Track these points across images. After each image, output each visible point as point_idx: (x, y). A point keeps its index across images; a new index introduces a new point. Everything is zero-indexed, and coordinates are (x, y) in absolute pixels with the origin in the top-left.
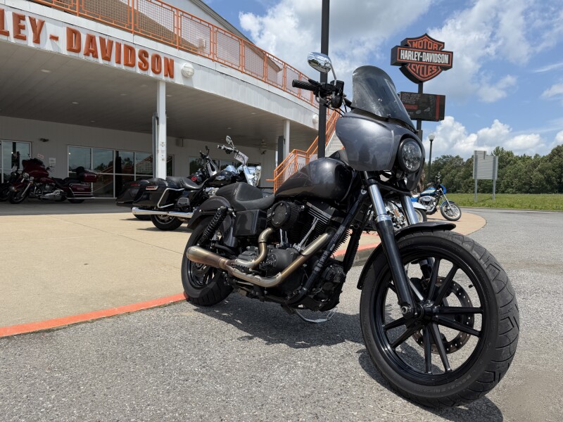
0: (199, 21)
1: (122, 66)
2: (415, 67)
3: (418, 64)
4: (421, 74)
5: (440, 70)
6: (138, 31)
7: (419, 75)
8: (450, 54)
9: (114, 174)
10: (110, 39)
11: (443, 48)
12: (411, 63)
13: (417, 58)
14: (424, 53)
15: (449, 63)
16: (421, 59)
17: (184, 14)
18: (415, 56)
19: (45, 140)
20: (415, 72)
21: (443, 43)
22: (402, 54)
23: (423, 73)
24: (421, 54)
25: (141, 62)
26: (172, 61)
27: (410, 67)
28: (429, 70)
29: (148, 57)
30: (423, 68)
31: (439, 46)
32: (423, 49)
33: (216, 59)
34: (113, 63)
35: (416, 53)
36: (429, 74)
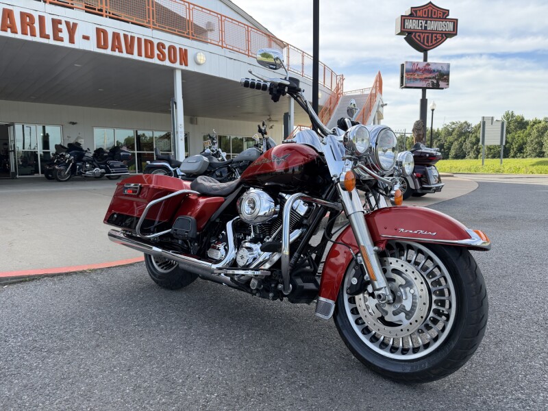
0: (209, 12)
1: (143, 59)
2: (419, 36)
3: (423, 33)
4: (425, 43)
5: (445, 38)
6: (156, 25)
7: (423, 43)
8: (455, 22)
9: (136, 152)
10: (133, 35)
11: (448, 15)
12: (416, 32)
13: (421, 26)
14: (428, 22)
15: (454, 31)
16: (426, 27)
17: (196, 7)
18: (420, 25)
19: (73, 123)
20: (420, 41)
21: (448, 11)
22: (406, 24)
23: (428, 42)
24: (426, 23)
25: (159, 53)
26: (186, 50)
27: (415, 36)
28: (434, 38)
29: (165, 48)
30: (428, 37)
31: (444, 13)
32: (428, 17)
33: (224, 45)
34: (135, 56)
35: (420, 21)
36: (434, 42)
